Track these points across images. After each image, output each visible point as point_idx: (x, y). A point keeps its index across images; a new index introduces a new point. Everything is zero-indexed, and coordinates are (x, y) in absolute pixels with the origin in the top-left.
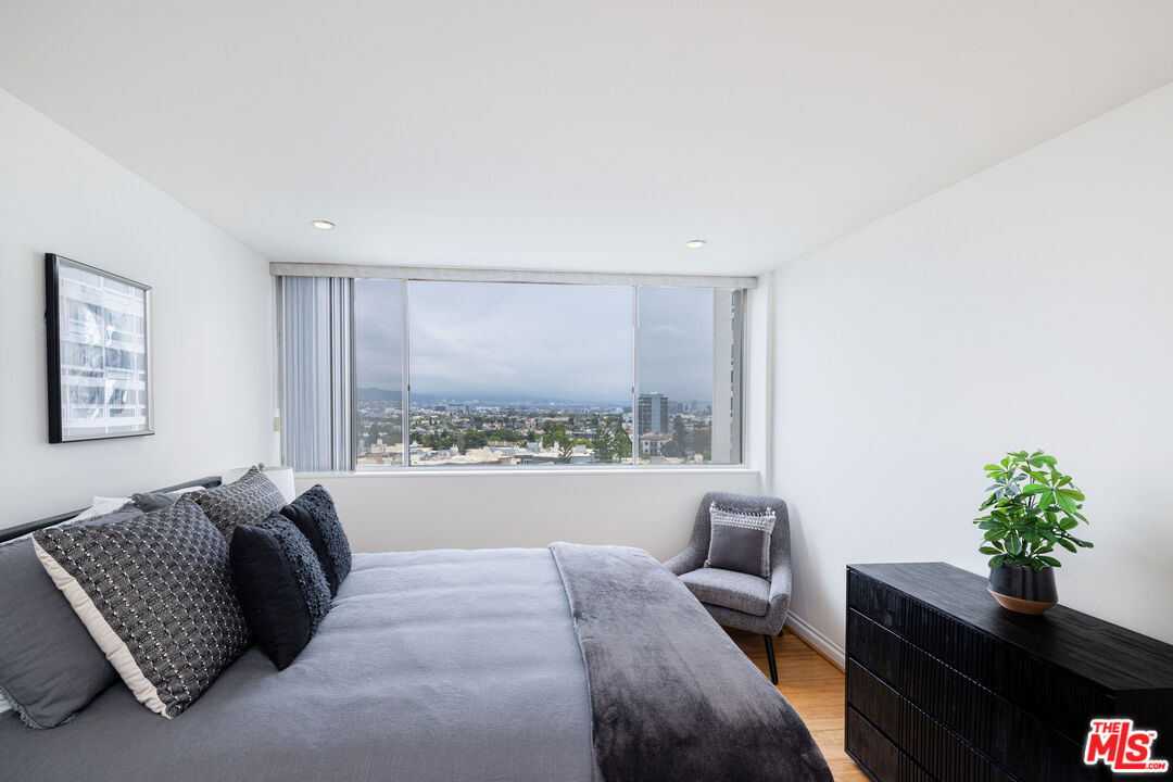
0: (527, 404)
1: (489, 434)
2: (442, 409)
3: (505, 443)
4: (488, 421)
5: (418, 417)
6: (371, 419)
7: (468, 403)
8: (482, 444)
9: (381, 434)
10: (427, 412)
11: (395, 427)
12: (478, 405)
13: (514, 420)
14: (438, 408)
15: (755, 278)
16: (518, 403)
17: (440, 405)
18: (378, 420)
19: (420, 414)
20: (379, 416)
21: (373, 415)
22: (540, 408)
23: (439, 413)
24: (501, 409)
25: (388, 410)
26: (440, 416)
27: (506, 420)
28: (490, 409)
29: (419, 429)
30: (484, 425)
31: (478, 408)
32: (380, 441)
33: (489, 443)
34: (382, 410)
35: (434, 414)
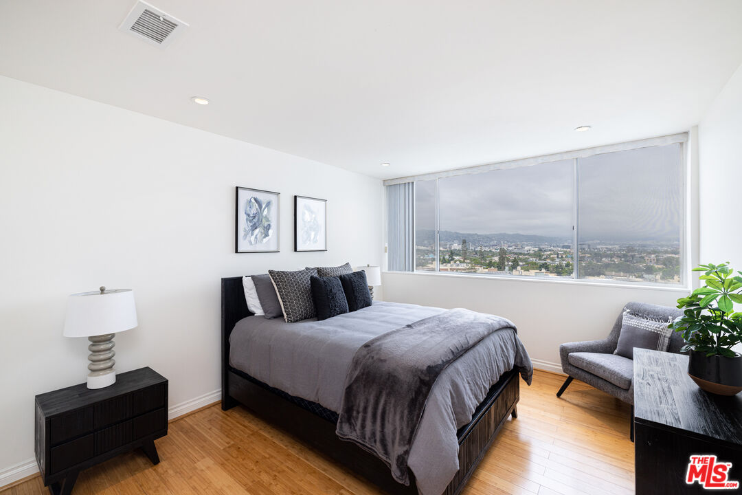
0: (648, 243)
1: (607, 266)
2: (568, 247)
3: (622, 274)
4: (606, 256)
5: (549, 253)
6: (516, 254)
7: (590, 242)
8: (599, 274)
9: (521, 263)
10: (555, 249)
11: (531, 259)
12: (599, 244)
13: (633, 256)
14: (564, 247)
15: (686, 133)
16: (639, 242)
17: (566, 244)
18: (521, 254)
19: (550, 250)
20: (520, 252)
21: (516, 251)
22: (662, 246)
23: (565, 250)
24: (620, 247)
25: (527, 248)
26: (565, 252)
27: (625, 256)
28: (610, 247)
29: (548, 261)
30: (604, 259)
31: (598, 247)
32: (519, 268)
33: (607, 273)
34: (523, 247)
35: (561, 251)
